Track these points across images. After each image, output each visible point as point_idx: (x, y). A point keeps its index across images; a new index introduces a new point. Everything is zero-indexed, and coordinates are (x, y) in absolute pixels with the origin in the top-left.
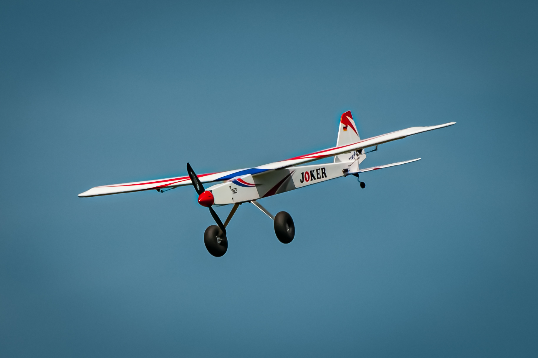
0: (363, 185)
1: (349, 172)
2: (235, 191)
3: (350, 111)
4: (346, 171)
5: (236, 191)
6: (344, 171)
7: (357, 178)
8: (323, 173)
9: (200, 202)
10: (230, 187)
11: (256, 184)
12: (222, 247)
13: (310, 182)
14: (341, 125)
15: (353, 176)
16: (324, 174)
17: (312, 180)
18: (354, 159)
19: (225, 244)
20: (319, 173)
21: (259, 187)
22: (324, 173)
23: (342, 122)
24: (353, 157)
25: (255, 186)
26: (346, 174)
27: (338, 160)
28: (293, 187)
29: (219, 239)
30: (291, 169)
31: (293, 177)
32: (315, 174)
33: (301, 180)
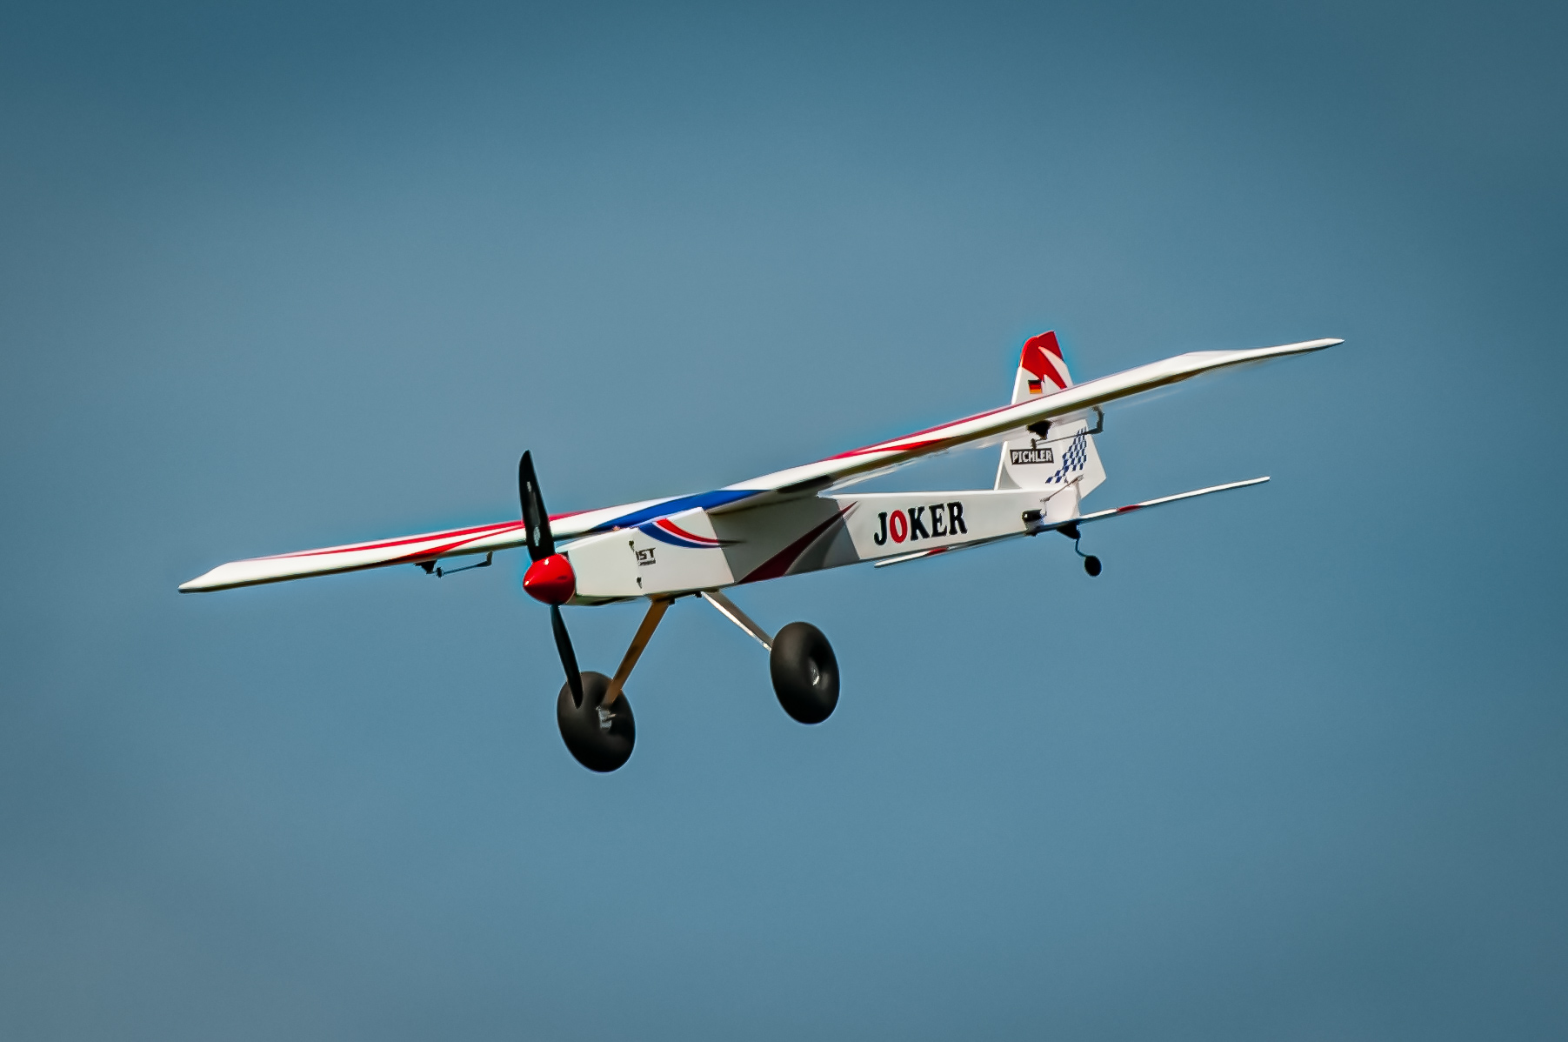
0: (1093, 566)
1: (1046, 521)
2: (649, 558)
3: (1053, 333)
4: (1033, 517)
5: (652, 556)
6: (1026, 516)
7: (1073, 541)
8: (953, 519)
9: (528, 589)
10: (631, 543)
11: (722, 539)
12: (615, 741)
13: (908, 544)
14: (1023, 376)
15: (1058, 533)
16: (956, 522)
18: (1062, 480)
19: (625, 727)
20: (941, 517)
21: (732, 549)
22: (959, 518)
23: (1023, 366)
24: (1061, 474)
25: (717, 544)
26: (1033, 525)
27: (1007, 481)
28: (851, 558)
29: (604, 715)
30: (843, 499)
31: (852, 525)
32: (926, 520)
33: (876, 536)
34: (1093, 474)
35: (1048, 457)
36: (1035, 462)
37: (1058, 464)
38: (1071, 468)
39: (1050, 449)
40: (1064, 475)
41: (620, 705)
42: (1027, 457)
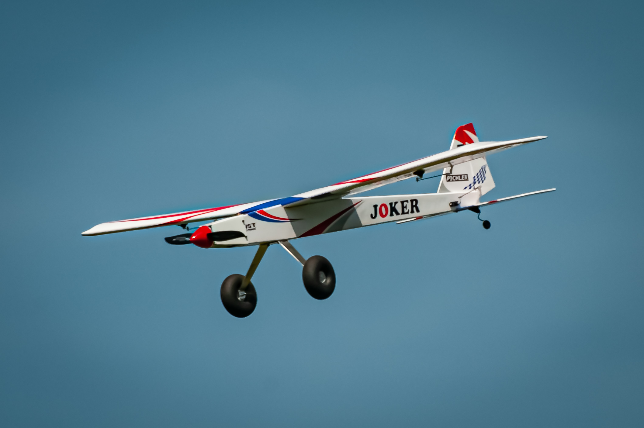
0: (487, 225)
1: (462, 206)
2: (252, 227)
3: (471, 124)
4: (454, 204)
5: (254, 226)
6: (451, 204)
7: (477, 214)
8: (412, 206)
10: (243, 221)
11: (290, 218)
12: (246, 306)
13: (388, 218)
14: (455, 143)
15: (469, 211)
16: (414, 208)
17: (392, 215)
18: (472, 188)
20: (406, 205)
21: (296, 223)
22: (416, 206)
23: (455, 138)
24: (472, 185)
25: (288, 221)
26: (455, 208)
27: (444, 189)
28: (358, 225)
29: (241, 294)
30: (355, 199)
31: (359, 210)
32: (399, 207)
33: (372, 215)
34: (488, 185)
35: (466, 178)
36: (459, 181)
37: (471, 181)
38: (477, 182)
39: (467, 175)
40: (474, 185)
41: (250, 289)
42: (454, 178)
